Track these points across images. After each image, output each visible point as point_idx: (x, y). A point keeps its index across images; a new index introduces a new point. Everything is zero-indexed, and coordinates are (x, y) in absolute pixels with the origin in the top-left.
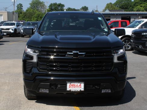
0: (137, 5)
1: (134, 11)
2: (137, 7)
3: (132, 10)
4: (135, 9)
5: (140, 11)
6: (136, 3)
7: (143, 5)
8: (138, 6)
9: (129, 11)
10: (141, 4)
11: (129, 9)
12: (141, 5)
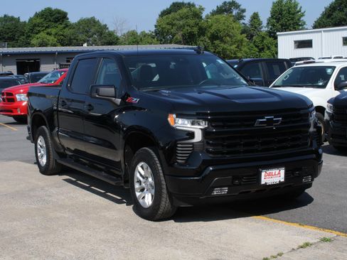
0: (39, 32)
1: (33, 46)
2: (38, 35)
3: (28, 44)
4: (34, 41)
5: (46, 45)
6: (35, 25)
7: (53, 31)
8: (42, 33)
9: (19, 46)
10: (47, 27)
11: (17, 40)
12: (49, 30)
